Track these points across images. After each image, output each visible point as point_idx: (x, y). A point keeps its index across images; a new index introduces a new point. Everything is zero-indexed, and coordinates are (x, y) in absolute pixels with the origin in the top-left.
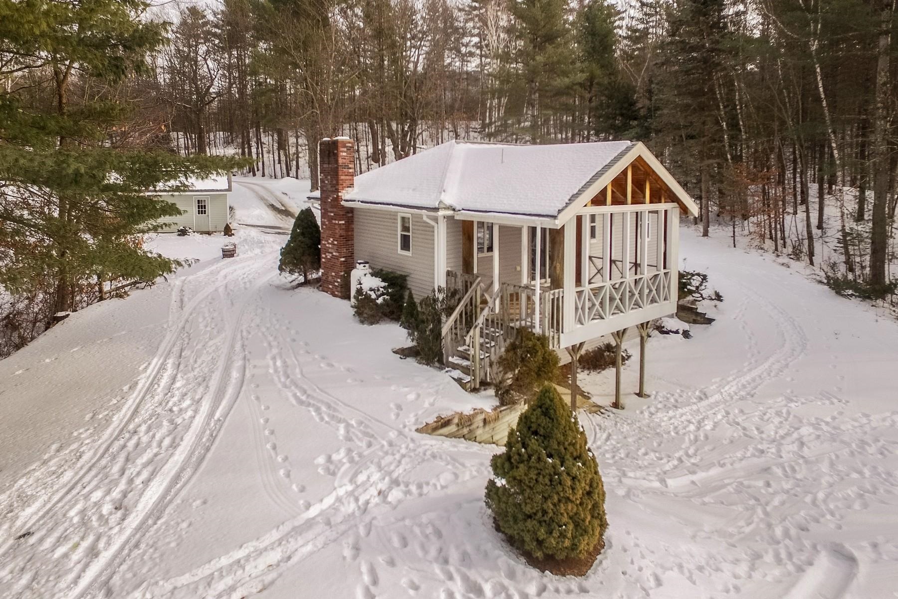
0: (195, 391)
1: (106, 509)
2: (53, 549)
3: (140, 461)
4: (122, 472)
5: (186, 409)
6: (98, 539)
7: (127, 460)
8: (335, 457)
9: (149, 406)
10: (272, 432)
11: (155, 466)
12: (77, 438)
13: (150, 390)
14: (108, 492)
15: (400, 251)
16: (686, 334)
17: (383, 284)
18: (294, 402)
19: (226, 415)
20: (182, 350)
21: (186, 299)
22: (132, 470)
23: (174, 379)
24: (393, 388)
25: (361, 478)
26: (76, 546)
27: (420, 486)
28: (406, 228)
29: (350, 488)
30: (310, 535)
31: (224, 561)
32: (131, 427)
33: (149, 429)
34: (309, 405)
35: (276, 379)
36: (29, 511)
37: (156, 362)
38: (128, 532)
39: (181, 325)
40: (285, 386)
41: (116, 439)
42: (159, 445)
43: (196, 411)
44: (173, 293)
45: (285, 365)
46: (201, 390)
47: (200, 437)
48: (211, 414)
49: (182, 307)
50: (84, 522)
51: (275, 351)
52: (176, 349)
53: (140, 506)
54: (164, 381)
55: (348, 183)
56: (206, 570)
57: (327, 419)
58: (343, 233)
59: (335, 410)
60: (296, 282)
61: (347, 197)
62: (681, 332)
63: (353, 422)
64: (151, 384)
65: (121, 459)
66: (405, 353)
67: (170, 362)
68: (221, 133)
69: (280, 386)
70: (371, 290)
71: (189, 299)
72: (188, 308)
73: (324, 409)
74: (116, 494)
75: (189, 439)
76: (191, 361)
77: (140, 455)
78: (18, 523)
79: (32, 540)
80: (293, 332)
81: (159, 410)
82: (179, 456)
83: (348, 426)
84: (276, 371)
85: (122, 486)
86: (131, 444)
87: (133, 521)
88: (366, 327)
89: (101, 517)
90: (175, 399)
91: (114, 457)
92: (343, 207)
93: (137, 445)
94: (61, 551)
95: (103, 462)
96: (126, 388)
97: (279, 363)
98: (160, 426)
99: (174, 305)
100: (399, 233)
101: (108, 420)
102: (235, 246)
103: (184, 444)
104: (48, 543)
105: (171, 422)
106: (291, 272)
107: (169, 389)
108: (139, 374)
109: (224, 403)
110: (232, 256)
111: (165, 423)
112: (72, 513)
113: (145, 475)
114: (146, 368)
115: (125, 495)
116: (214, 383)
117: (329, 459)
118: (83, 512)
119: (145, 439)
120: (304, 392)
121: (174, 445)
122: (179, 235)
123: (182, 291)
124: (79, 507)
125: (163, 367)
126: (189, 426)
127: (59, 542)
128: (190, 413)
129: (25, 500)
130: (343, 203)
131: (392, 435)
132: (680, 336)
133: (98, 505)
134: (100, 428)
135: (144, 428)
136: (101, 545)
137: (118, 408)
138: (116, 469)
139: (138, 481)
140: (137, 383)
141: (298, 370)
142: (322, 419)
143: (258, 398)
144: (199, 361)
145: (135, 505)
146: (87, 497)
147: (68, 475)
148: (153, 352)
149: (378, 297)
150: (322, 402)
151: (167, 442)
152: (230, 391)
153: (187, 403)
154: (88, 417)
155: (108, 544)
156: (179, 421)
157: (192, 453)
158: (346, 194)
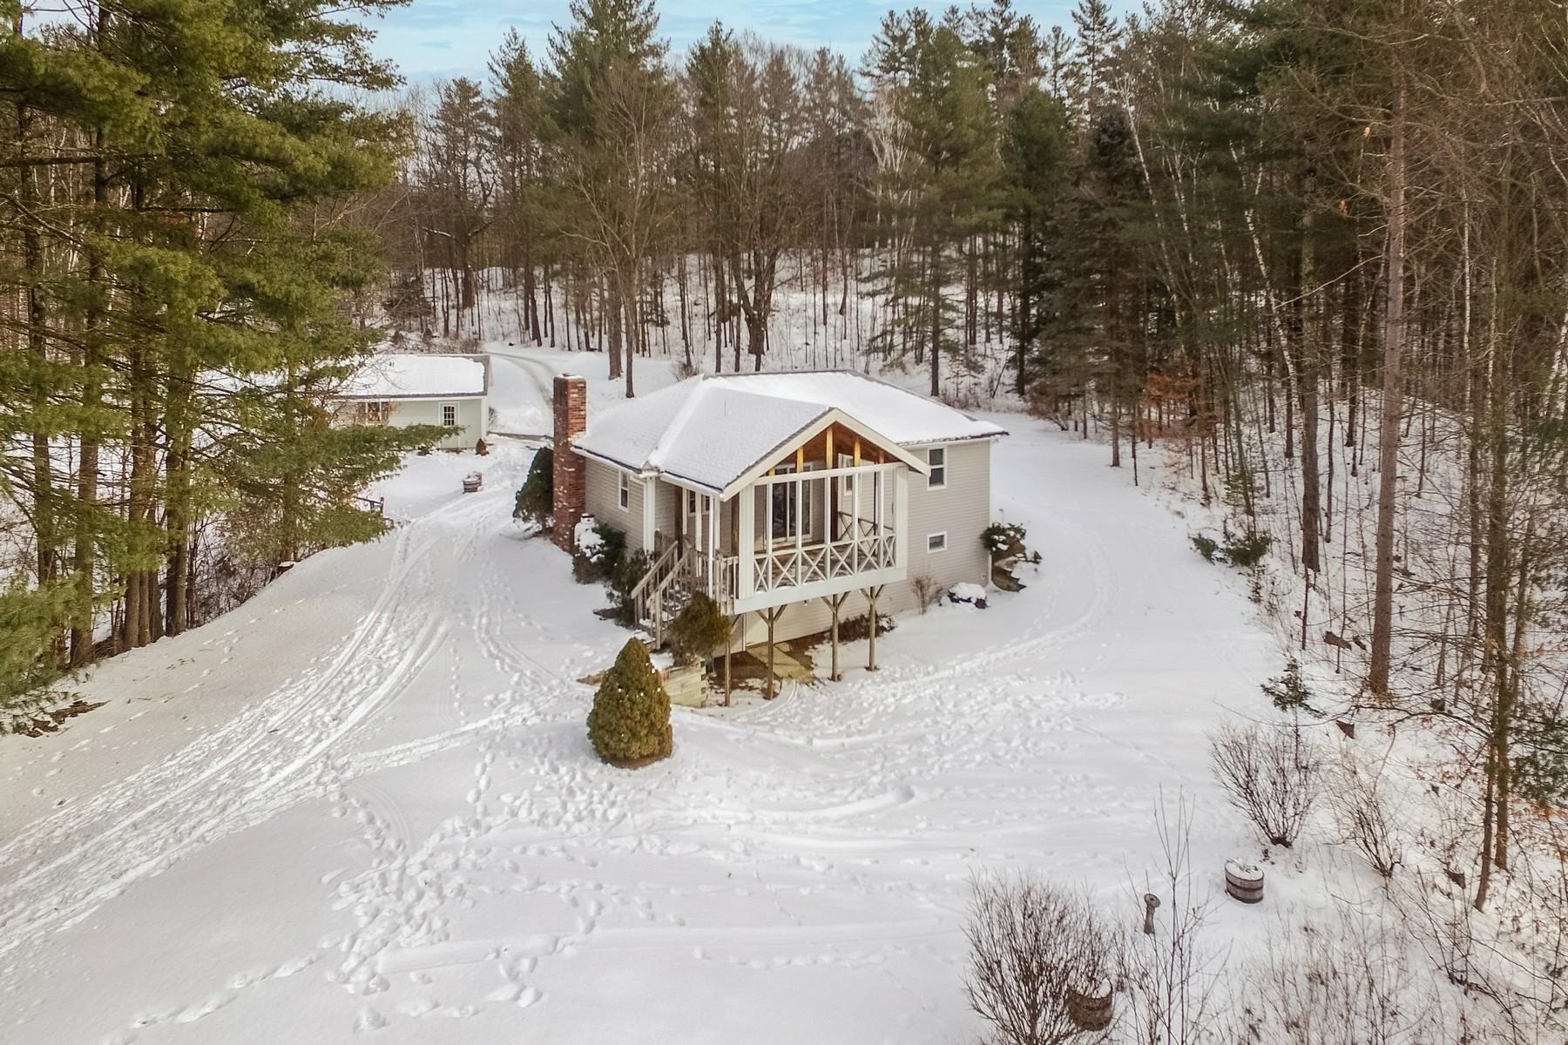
0: (403, 643)
1: (327, 719)
2: (293, 737)
3: (352, 693)
4: (339, 698)
5: (393, 658)
6: (322, 733)
7: (343, 691)
8: (501, 696)
9: (363, 654)
10: (459, 677)
11: (363, 696)
12: (305, 675)
13: (364, 641)
14: (328, 710)
15: (620, 507)
16: (981, 604)
17: (601, 542)
18: (485, 655)
19: (424, 663)
20: (397, 605)
21: (410, 550)
22: (345, 698)
23: (386, 632)
24: (576, 645)
25: (514, 710)
26: (307, 737)
27: (554, 716)
28: (625, 483)
29: (503, 716)
30: (461, 738)
31: (400, 747)
32: (347, 669)
33: (361, 671)
34: (497, 657)
35: (477, 635)
36: (275, 718)
37: (372, 615)
38: (341, 732)
39: (400, 579)
40: (483, 642)
41: (336, 677)
42: (368, 683)
43: (401, 660)
44: (399, 542)
45: (489, 623)
46: (409, 641)
47: (400, 679)
48: (413, 663)
49: (404, 559)
50: (312, 725)
51: (485, 608)
52: (392, 604)
53: (350, 719)
54: (377, 634)
55: (579, 426)
56: (388, 751)
57: (507, 668)
58: (572, 481)
59: (517, 662)
60: (531, 531)
61: (576, 444)
62: (974, 600)
63: (528, 673)
64: (366, 636)
65: (338, 692)
66: (604, 614)
67: (385, 616)
68: (499, 270)
69: (478, 641)
70: (587, 547)
71: (414, 549)
72: (410, 560)
73: (508, 660)
74: (334, 711)
75: (391, 680)
76: (405, 616)
77: (352, 688)
78: (269, 724)
79: (279, 733)
80: (509, 589)
81: (370, 657)
82: (381, 691)
83: (523, 674)
84: (480, 627)
85: (338, 707)
86: (346, 681)
87: (344, 727)
88: (580, 586)
89: (323, 723)
90: (385, 649)
91: (333, 689)
92: (573, 453)
93: (351, 681)
94: (298, 738)
95: (325, 692)
96: (344, 638)
97: (484, 621)
98: (369, 669)
99: (397, 555)
100: (620, 487)
101: (329, 663)
102: (480, 477)
103: (386, 683)
104: (290, 734)
105: (379, 666)
106: (526, 519)
107: (381, 640)
108: (356, 626)
109: (426, 654)
110: (475, 490)
111: (374, 667)
112: (303, 720)
113: (354, 702)
114: (363, 622)
115: (340, 712)
116: (420, 637)
117: (496, 698)
118: (312, 720)
119: (357, 678)
120: (497, 646)
121: (379, 683)
122: (420, 454)
123: (408, 539)
124: (309, 717)
125: (378, 621)
126: (392, 670)
127: (296, 734)
128: (396, 660)
129: (272, 713)
130: (572, 449)
131: (554, 682)
132: (971, 605)
133: (322, 717)
134: (322, 669)
135: (357, 670)
136: (324, 737)
137: (337, 654)
138: (334, 697)
139: (350, 705)
140: (353, 634)
141: (498, 628)
142: (503, 669)
143: (455, 651)
144: (412, 616)
145: (347, 717)
146: (313, 712)
147: (299, 700)
148: (370, 608)
149: (593, 555)
150: (509, 655)
151: (374, 681)
152: (433, 644)
153: (395, 652)
154: (313, 660)
155: (328, 737)
156: (386, 666)
157: (392, 690)
158: (576, 440)
